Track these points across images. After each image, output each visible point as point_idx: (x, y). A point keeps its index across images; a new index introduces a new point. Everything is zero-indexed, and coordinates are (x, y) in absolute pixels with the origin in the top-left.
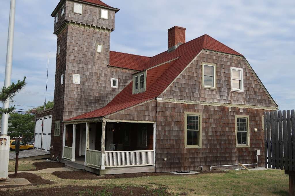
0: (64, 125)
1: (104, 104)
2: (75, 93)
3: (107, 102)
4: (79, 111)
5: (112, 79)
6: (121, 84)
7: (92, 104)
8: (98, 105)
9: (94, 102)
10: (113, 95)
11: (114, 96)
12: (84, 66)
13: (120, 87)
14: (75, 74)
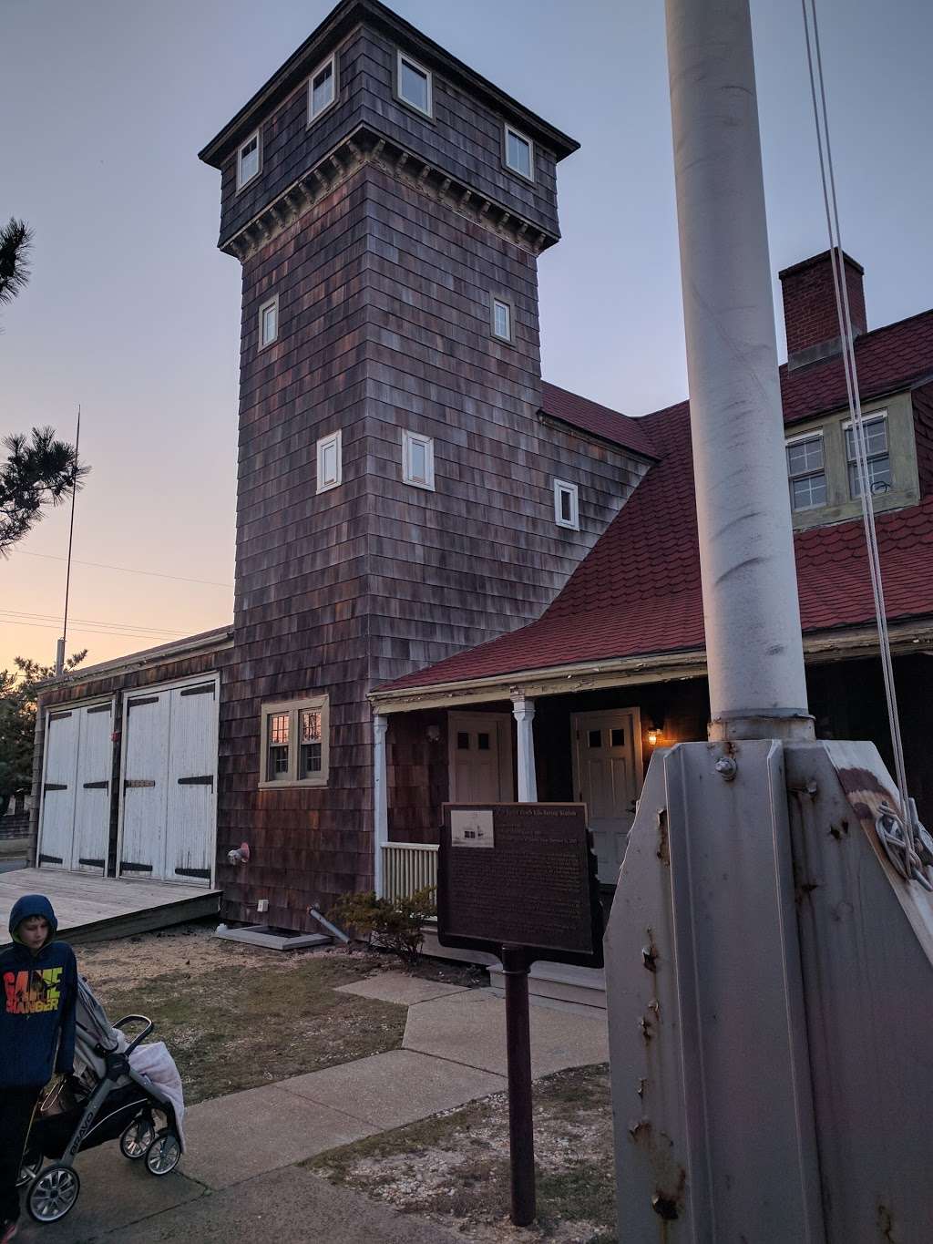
0: (373, 716)
1: (536, 608)
2: (415, 536)
3: (547, 597)
4: (438, 638)
5: (557, 482)
6: (591, 514)
7: (489, 602)
8: (511, 611)
9: (496, 594)
10: (567, 565)
11: (569, 570)
12: (449, 397)
13: (586, 527)
14: (409, 433)
